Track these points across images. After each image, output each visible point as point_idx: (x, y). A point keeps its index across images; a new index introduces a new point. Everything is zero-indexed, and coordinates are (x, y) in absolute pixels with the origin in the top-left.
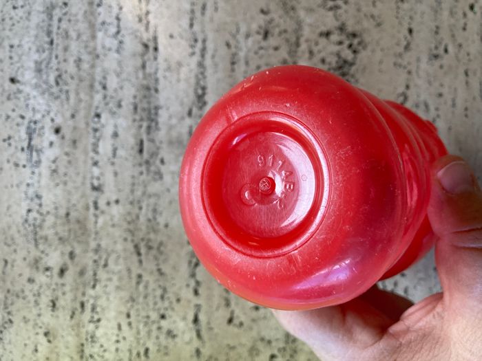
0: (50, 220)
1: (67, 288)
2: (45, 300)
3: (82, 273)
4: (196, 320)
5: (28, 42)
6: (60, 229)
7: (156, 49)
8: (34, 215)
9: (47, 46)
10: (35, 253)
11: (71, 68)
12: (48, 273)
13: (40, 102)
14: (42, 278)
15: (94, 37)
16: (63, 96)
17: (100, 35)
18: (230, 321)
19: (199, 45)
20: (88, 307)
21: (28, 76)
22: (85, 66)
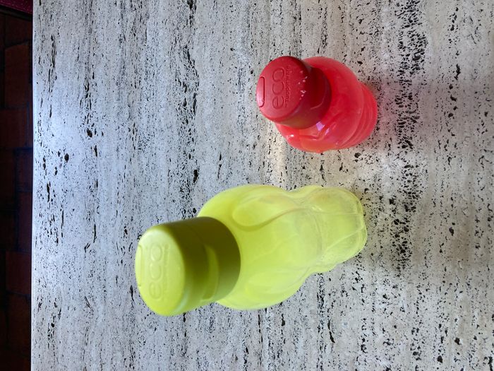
0: (249, 119)
1: (257, 155)
2: (246, 162)
3: (263, 147)
4: (322, 169)
5: (238, 28)
6: (253, 124)
7: (300, 19)
8: (241, 117)
9: (247, 28)
10: (242, 137)
11: (258, 38)
12: (248, 147)
13: (244, 58)
14: (245, 150)
15: (269, 19)
16: (255, 53)
17: (272, 17)
18: (341, 169)
19: (323, 11)
20: (266, 164)
21: (238, 46)
22: (265, 35)
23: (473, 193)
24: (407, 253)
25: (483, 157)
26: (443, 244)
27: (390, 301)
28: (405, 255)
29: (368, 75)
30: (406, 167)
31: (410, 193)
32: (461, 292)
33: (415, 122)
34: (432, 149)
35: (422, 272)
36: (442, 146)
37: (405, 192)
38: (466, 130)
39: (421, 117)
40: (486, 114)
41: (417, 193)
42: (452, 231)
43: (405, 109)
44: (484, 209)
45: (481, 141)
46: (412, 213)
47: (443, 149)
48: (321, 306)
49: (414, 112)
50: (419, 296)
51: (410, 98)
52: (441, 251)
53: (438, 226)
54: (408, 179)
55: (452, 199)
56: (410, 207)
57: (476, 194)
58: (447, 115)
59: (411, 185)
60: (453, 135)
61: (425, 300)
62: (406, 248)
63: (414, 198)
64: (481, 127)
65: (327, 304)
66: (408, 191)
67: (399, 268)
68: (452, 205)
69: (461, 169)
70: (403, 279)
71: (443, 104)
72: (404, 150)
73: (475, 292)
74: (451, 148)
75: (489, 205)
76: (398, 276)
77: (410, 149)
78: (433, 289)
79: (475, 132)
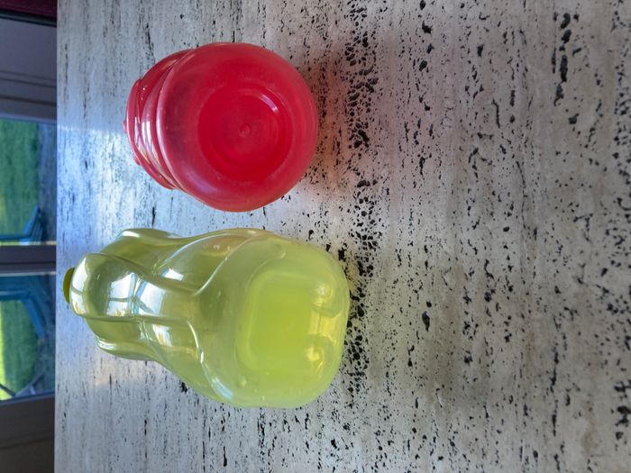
23: (459, 236)
24: (362, 361)
25: (476, 151)
26: (413, 349)
27: (339, 453)
28: (359, 364)
29: (312, 13)
30: (359, 186)
31: (365, 237)
32: (441, 458)
33: (372, 90)
34: (396, 143)
35: (383, 403)
36: (411, 135)
37: (359, 235)
38: (447, 94)
39: (381, 81)
40: (480, 49)
41: (375, 237)
42: (426, 319)
43: (358, 67)
44: (480, 273)
45: (472, 115)
46: (368, 278)
47: (412, 141)
48: (261, 443)
49: (371, 70)
50: (378, 452)
51: (365, 43)
52: (410, 364)
53: (405, 308)
54: (362, 210)
55: (426, 250)
56: (366, 265)
57: (465, 236)
58: (418, 65)
59: (365, 220)
60: (427, 108)
61: (387, 463)
62: (361, 350)
63: (371, 247)
64: (472, 82)
65: (268, 440)
66: (362, 234)
67: (351, 390)
68: (426, 264)
69: (439, 183)
70: (357, 414)
71: (412, 44)
72: (357, 151)
73: (464, 464)
74: (424, 138)
75: (487, 262)
76: (351, 405)
77: (365, 148)
78: (399, 443)
79: (462, 95)
